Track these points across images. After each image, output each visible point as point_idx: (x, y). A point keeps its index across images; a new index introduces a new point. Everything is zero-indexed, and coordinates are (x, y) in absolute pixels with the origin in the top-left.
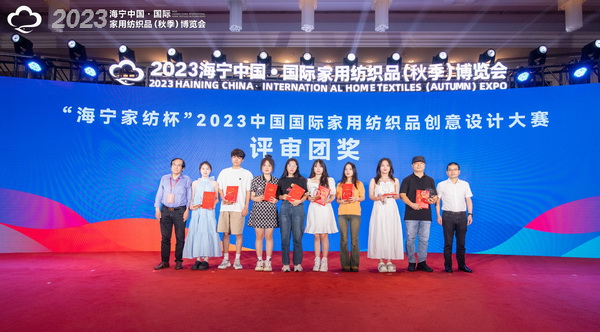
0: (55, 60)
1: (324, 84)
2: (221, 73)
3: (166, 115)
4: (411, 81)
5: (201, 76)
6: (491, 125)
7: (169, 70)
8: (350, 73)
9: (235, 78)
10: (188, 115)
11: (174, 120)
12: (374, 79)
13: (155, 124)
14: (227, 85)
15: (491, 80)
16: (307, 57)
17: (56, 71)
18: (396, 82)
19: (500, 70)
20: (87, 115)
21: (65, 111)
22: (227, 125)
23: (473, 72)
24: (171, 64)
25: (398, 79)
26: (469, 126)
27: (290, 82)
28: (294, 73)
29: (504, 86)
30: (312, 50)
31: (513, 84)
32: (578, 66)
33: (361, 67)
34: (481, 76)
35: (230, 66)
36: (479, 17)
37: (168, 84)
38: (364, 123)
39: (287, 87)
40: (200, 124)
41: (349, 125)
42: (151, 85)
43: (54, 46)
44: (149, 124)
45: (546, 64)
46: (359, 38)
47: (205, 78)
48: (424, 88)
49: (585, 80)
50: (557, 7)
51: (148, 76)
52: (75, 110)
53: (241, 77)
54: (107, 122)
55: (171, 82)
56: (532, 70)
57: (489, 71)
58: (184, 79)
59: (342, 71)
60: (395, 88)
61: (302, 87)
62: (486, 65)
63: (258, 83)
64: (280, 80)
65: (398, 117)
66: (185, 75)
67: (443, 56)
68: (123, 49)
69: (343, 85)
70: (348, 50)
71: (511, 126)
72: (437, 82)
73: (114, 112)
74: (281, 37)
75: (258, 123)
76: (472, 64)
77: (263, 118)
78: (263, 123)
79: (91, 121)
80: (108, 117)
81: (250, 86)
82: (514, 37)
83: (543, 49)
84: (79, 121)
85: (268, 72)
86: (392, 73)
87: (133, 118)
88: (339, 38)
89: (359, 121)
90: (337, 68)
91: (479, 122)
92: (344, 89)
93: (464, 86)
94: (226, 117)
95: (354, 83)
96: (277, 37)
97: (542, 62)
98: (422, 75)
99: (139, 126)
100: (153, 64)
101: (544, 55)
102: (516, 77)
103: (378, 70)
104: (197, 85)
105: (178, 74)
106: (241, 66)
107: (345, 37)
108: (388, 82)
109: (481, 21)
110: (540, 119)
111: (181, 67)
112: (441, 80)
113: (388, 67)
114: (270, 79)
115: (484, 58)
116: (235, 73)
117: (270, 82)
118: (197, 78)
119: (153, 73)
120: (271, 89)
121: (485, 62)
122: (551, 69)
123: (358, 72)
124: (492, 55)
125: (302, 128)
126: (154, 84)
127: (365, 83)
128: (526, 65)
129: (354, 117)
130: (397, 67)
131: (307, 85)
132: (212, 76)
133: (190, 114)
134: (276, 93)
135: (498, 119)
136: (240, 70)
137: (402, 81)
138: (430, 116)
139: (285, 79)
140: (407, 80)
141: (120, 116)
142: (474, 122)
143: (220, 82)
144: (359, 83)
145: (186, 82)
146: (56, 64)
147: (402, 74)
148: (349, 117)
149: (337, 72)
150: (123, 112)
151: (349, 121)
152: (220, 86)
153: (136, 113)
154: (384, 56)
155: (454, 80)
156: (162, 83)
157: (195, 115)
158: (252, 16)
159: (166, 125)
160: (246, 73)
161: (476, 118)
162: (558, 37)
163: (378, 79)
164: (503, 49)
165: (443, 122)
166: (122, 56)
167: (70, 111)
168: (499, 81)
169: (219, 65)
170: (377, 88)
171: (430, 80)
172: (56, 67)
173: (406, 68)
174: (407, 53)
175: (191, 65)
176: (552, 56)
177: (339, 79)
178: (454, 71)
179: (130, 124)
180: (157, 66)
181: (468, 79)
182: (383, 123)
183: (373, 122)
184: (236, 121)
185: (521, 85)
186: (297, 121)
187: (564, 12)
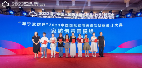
0: (16, 11)
1: (77, 17)
2: (54, 15)
3: (42, 24)
4: (95, 17)
5: (50, 15)
6: (111, 26)
7: (43, 14)
8: (82, 15)
9: (58, 16)
11: (44, 25)
12: (87, 16)
13: (40, 26)
14: (56, 17)
15: (111, 17)
16: (73, 11)
19: (113, 15)
20: (24, 24)
22: (56, 26)
23: (108, 15)
24: (43, 12)
25: (92, 16)
26: (107, 26)
27: (70, 17)
28: (70, 15)
31: (115, 18)
32: (128, 14)
35: (56, 13)
36: (109, 4)
37: (43, 17)
38: (85, 26)
40: (50, 26)
41: (82, 26)
44: (39, 26)
45: (122, 14)
46: (84, 7)
47: (51, 16)
48: (98, 18)
49: (129, 17)
51: (38, 15)
52: (21, 23)
53: (59, 16)
54: (29, 25)
55: (43, 16)
57: (111, 15)
58: (46, 16)
60: (92, 18)
61: (72, 18)
62: (110, 14)
63: (62, 17)
64: (67, 16)
65: (92, 24)
66: (46, 15)
67: (101, 12)
69: (81, 17)
70: (82, 10)
71: (115, 26)
72: (100, 17)
73: (31, 23)
75: (63, 26)
76: (107, 13)
77: (64, 24)
78: (64, 26)
79: (25, 25)
80: (29, 24)
81: (61, 17)
83: (121, 11)
84: (22, 25)
85: (65, 15)
86: (91, 15)
87: (35, 24)
88: (80, 7)
89: (84, 25)
90: (79, 14)
91: (109, 26)
92: (81, 18)
93: (106, 18)
94: (56, 24)
96: (66, 7)
97: (121, 13)
98: (97, 16)
99: (36, 26)
100: (39, 12)
101: (121, 12)
102: (116, 16)
103: (88, 14)
104: (49, 17)
105: (45, 15)
106: (59, 13)
107: (81, 7)
108: (90, 17)
109: (109, 5)
110: (121, 25)
111: (45, 13)
112: (101, 17)
113: (90, 14)
116: (58, 14)
117: (65, 17)
118: (49, 16)
119: (39, 14)
120: (65, 18)
122: (123, 15)
123: (84, 15)
124: (111, 12)
125: (72, 27)
126: (39, 17)
127: (85, 17)
128: (118, 14)
131: (73, 17)
133: (48, 23)
134: (66, 19)
135: (113, 25)
137: (93, 17)
138: (99, 24)
141: (32, 24)
142: (108, 26)
143: (54, 17)
144: (84, 17)
146: (16, 12)
148: (82, 24)
149: (79, 15)
150: (33, 23)
151: (82, 25)
152: (54, 18)
153: (36, 23)
155: (104, 17)
156: (41, 17)
157: (49, 24)
158: (62, 2)
159: (42, 26)
160: (60, 15)
161: (108, 25)
162: (124, 8)
163: (88, 16)
165: (102, 26)
167: (20, 23)
168: (113, 17)
169: (54, 13)
170: (88, 18)
171: (99, 17)
172: (16, 13)
173: (94, 14)
174: (94, 11)
175: (48, 13)
176: (123, 12)
177: (80, 16)
178: (104, 15)
179: (34, 26)
180: (40, 13)
181: (107, 17)
182: (89, 26)
183: (87, 25)
184: (58, 25)
185: (117, 18)
186: (71, 25)
187: (125, 3)
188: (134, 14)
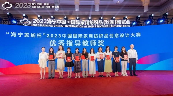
0: (3, 18)
1: (82, 25)
2: (53, 22)
3: (38, 34)
4: (106, 25)
5: (47, 23)
6: (126, 36)
7: (38, 21)
8: (89, 22)
10: (44, 34)
11: (40, 36)
12: (96, 24)
13: (35, 37)
14: (55, 26)
15: (126, 25)
16: (78, 18)
17: (3, 21)
18: (102, 25)
19: (128, 22)
20: (14, 34)
21: (7, 33)
22: (55, 37)
23: (122, 22)
25: (102, 24)
26: (121, 37)
27: (73, 25)
28: (74, 22)
29: (129, 26)
30: (79, 16)
31: (132, 25)
32: (147, 21)
33: (92, 21)
34: (124, 23)
35: (56, 20)
37: (38, 25)
38: (93, 36)
39: (72, 26)
40: (48, 37)
41: (89, 37)
42: (33, 26)
43: (3, 13)
44: (33, 37)
46: (91, 13)
47: (49, 24)
48: (109, 26)
49: (150, 24)
50: (142, 5)
51: (32, 23)
52: (10, 33)
53: (59, 24)
54: (20, 37)
55: (39, 25)
56: (136, 21)
57: (126, 22)
58: (43, 24)
59: (87, 22)
60: (102, 26)
61: (76, 26)
62: (125, 20)
63: (64, 25)
65: (102, 34)
67: (114, 18)
68: (24, 15)
70: (88, 16)
71: (131, 37)
72: (112, 25)
73: (22, 34)
74: (70, 12)
75: (64, 36)
76: (121, 20)
77: (66, 35)
78: (66, 36)
79: (15, 36)
80: (20, 35)
81: (62, 26)
82: (132, 13)
83: (139, 16)
84: (11, 36)
85: (67, 22)
86: (101, 22)
87: (28, 35)
88: (86, 13)
89: (92, 35)
90: (86, 21)
91: (123, 36)
92: (88, 27)
93: (119, 26)
94: (55, 35)
95: (90, 25)
96: (69, 12)
97: (139, 19)
98: (108, 23)
99: (30, 38)
101: (140, 18)
102: (132, 23)
103: (97, 22)
104: (46, 26)
105: (41, 22)
106: (59, 20)
107: (88, 12)
108: (100, 25)
110: (138, 35)
111: (42, 20)
112: (113, 24)
113: (99, 21)
114: (67, 24)
115: (124, 18)
116: (57, 22)
117: (67, 25)
118: (46, 24)
119: (34, 22)
120: (68, 27)
121: (125, 19)
122: (141, 21)
123: (91, 22)
124: (127, 18)
125: (77, 38)
126: (34, 25)
127: (93, 25)
129: (91, 34)
130: (102, 21)
131: (78, 26)
132: (51, 23)
134: (69, 28)
135: (128, 35)
136: (59, 21)
138: (111, 34)
139: (71, 24)
140: (104, 24)
141: (24, 35)
142: (122, 36)
143: (53, 25)
144: (92, 25)
145: (43, 25)
147: (103, 23)
148: (89, 34)
149: (86, 22)
151: (89, 35)
153: (29, 34)
154: (98, 18)
155: (117, 24)
156: (36, 25)
157: (46, 34)
159: (38, 37)
160: (61, 22)
161: (122, 35)
162: (143, 13)
163: (97, 24)
164: (129, 16)
165: (114, 36)
166: (24, 17)
167: (8, 33)
168: (128, 25)
169: (53, 20)
170: (97, 26)
171: (110, 24)
172: (4, 20)
173: (104, 21)
174: (104, 17)
175: (45, 20)
177: (86, 24)
178: (117, 22)
179: (27, 37)
180: (34, 20)
181: (120, 24)
182: (99, 36)
183: (96, 36)
184: (58, 36)
185: (134, 26)
186: (75, 36)
187: (144, 6)
188: (155, 20)
